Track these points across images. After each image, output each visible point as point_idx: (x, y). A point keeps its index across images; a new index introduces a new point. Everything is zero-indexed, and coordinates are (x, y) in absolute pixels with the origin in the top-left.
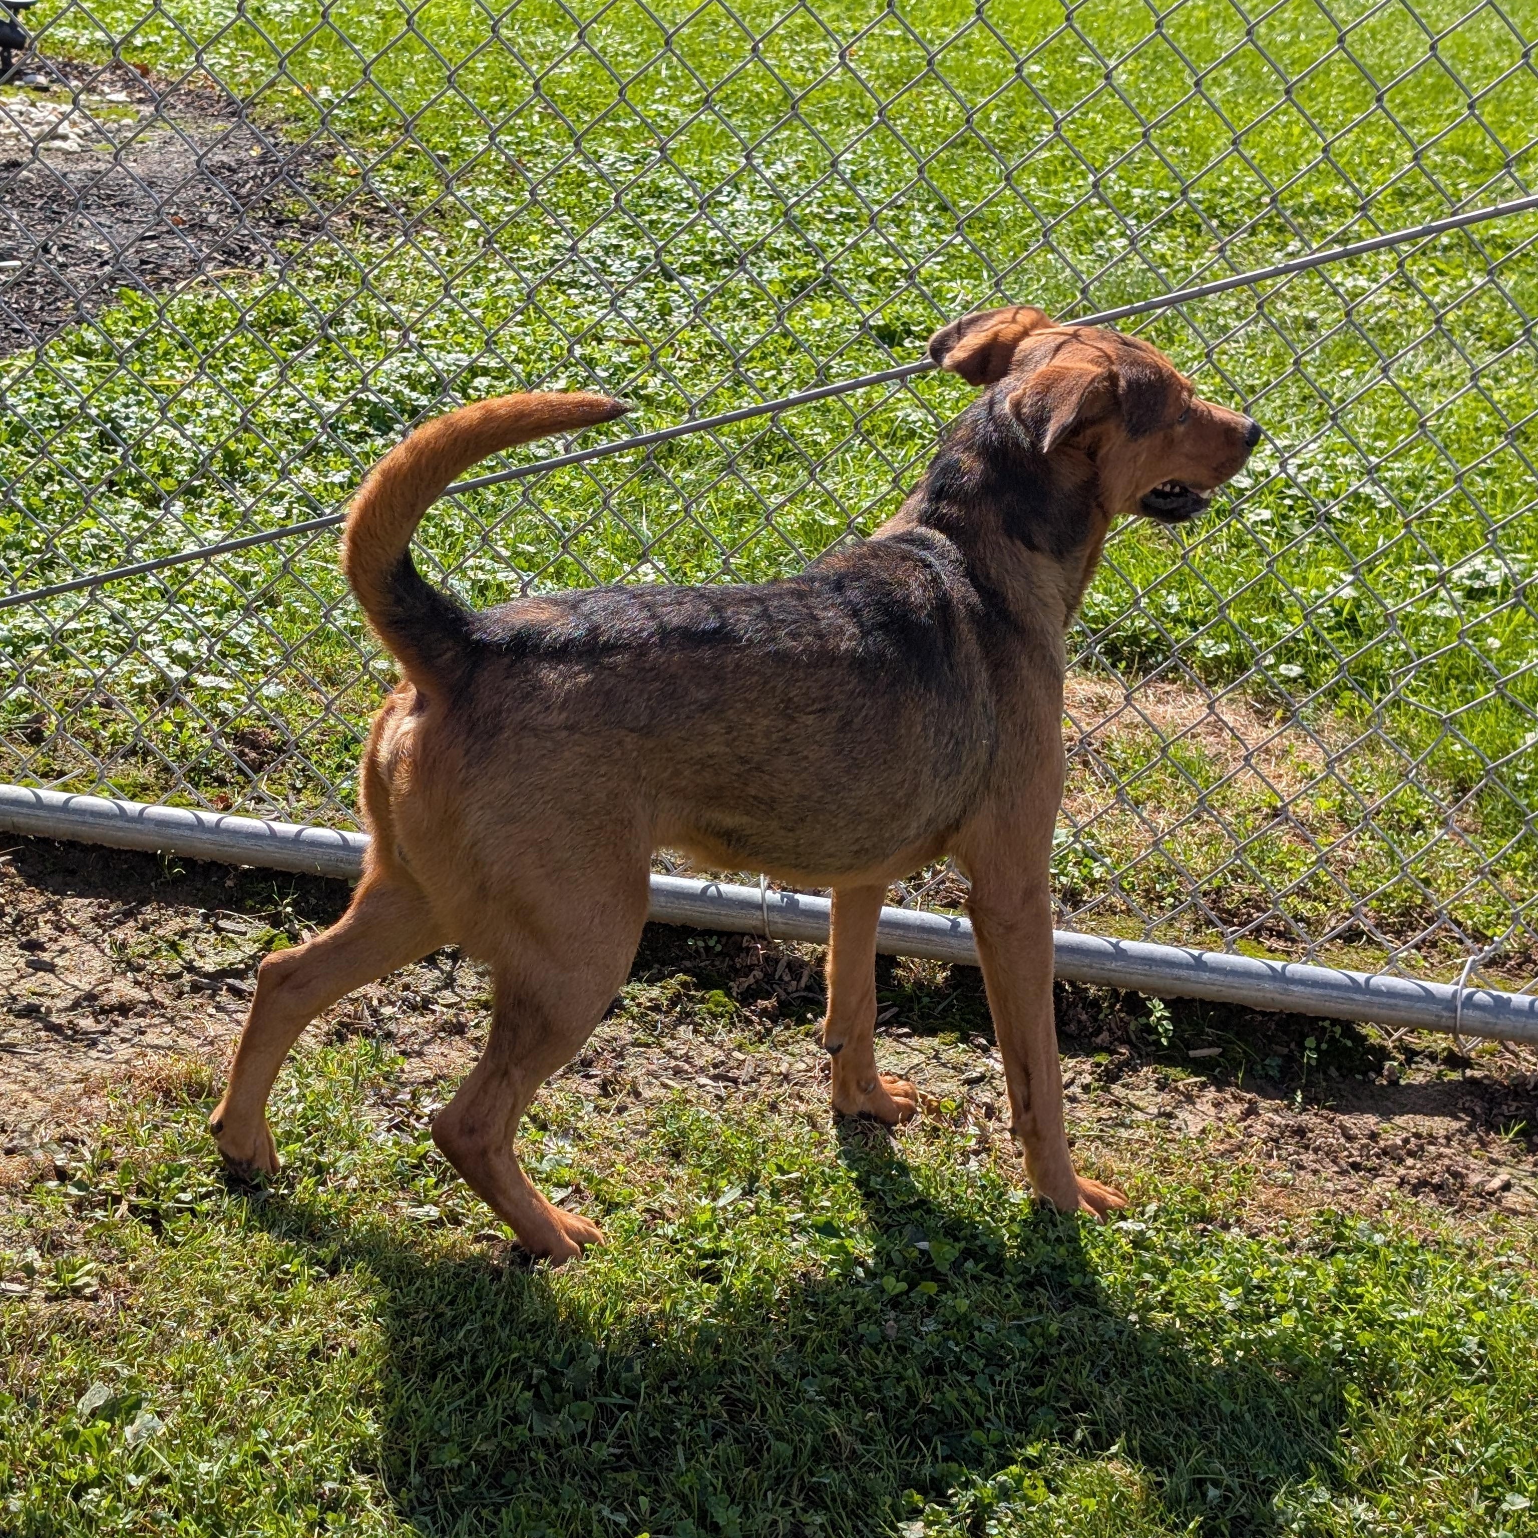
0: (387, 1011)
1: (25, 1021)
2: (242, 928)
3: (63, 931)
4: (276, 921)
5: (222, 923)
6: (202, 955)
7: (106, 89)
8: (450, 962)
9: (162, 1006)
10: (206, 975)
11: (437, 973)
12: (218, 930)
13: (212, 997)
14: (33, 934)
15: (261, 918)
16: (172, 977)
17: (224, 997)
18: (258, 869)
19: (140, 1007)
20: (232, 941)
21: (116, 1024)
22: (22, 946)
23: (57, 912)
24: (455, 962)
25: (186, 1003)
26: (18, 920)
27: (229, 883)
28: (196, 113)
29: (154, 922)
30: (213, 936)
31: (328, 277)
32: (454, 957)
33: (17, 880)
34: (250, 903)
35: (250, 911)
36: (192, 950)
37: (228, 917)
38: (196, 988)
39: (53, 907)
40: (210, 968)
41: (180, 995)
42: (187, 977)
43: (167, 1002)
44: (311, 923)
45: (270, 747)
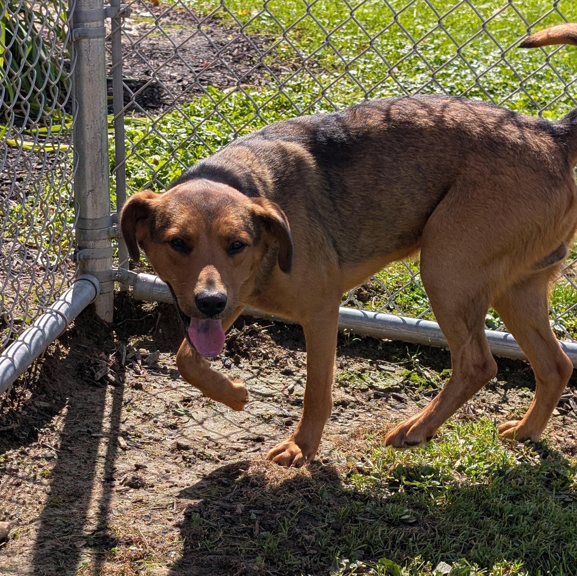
0: (480, 411)
1: (297, 407)
2: (393, 369)
3: (300, 367)
4: (409, 366)
5: (381, 366)
6: (376, 381)
7: (138, 11)
8: (503, 391)
9: (362, 404)
10: (381, 390)
11: (498, 395)
12: (380, 370)
13: (386, 401)
14: (286, 368)
15: (400, 365)
16: (364, 391)
17: (392, 401)
18: (394, 342)
19: (352, 404)
20: (389, 375)
21: (342, 411)
22: (282, 373)
23: (294, 358)
24: (506, 391)
25: (373, 403)
26: (277, 361)
27: (380, 348)
28: (189, 22)
29: (346, 365)
30: (378, 373)
31: (294, 90)
32: (505, 388)
33: (272, 342)
34: (394, 357)
35: (395, 361)
36: (370, 379)
37: (383, 364)
38: (377, 396)
39: (292, 356)
40: (382, 387)
41: (369, 399)
42: (371, 391)
43: (364, 402)
44: (428, 368)
45: (372, 288)
